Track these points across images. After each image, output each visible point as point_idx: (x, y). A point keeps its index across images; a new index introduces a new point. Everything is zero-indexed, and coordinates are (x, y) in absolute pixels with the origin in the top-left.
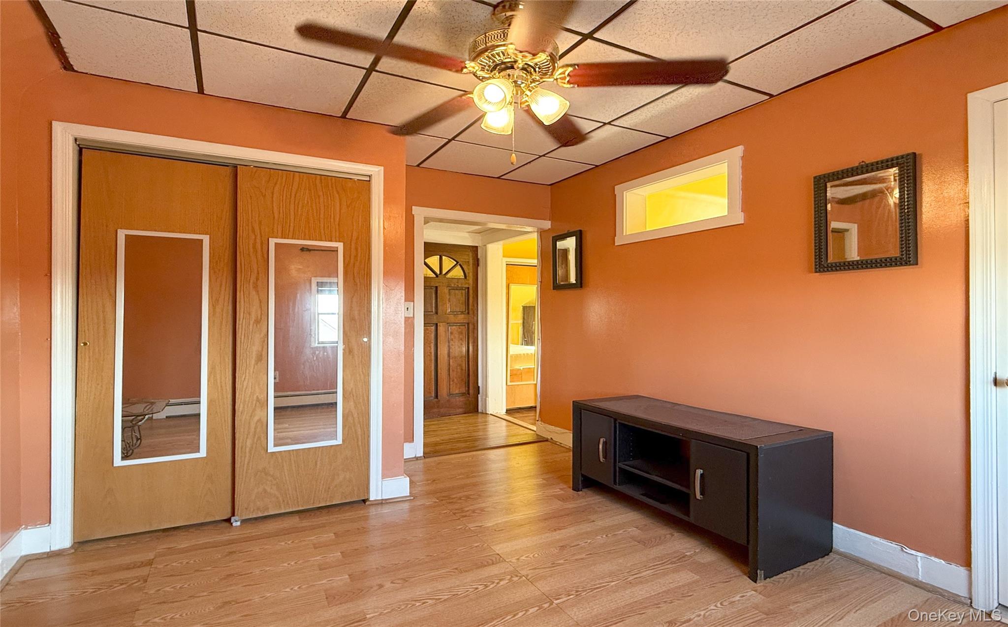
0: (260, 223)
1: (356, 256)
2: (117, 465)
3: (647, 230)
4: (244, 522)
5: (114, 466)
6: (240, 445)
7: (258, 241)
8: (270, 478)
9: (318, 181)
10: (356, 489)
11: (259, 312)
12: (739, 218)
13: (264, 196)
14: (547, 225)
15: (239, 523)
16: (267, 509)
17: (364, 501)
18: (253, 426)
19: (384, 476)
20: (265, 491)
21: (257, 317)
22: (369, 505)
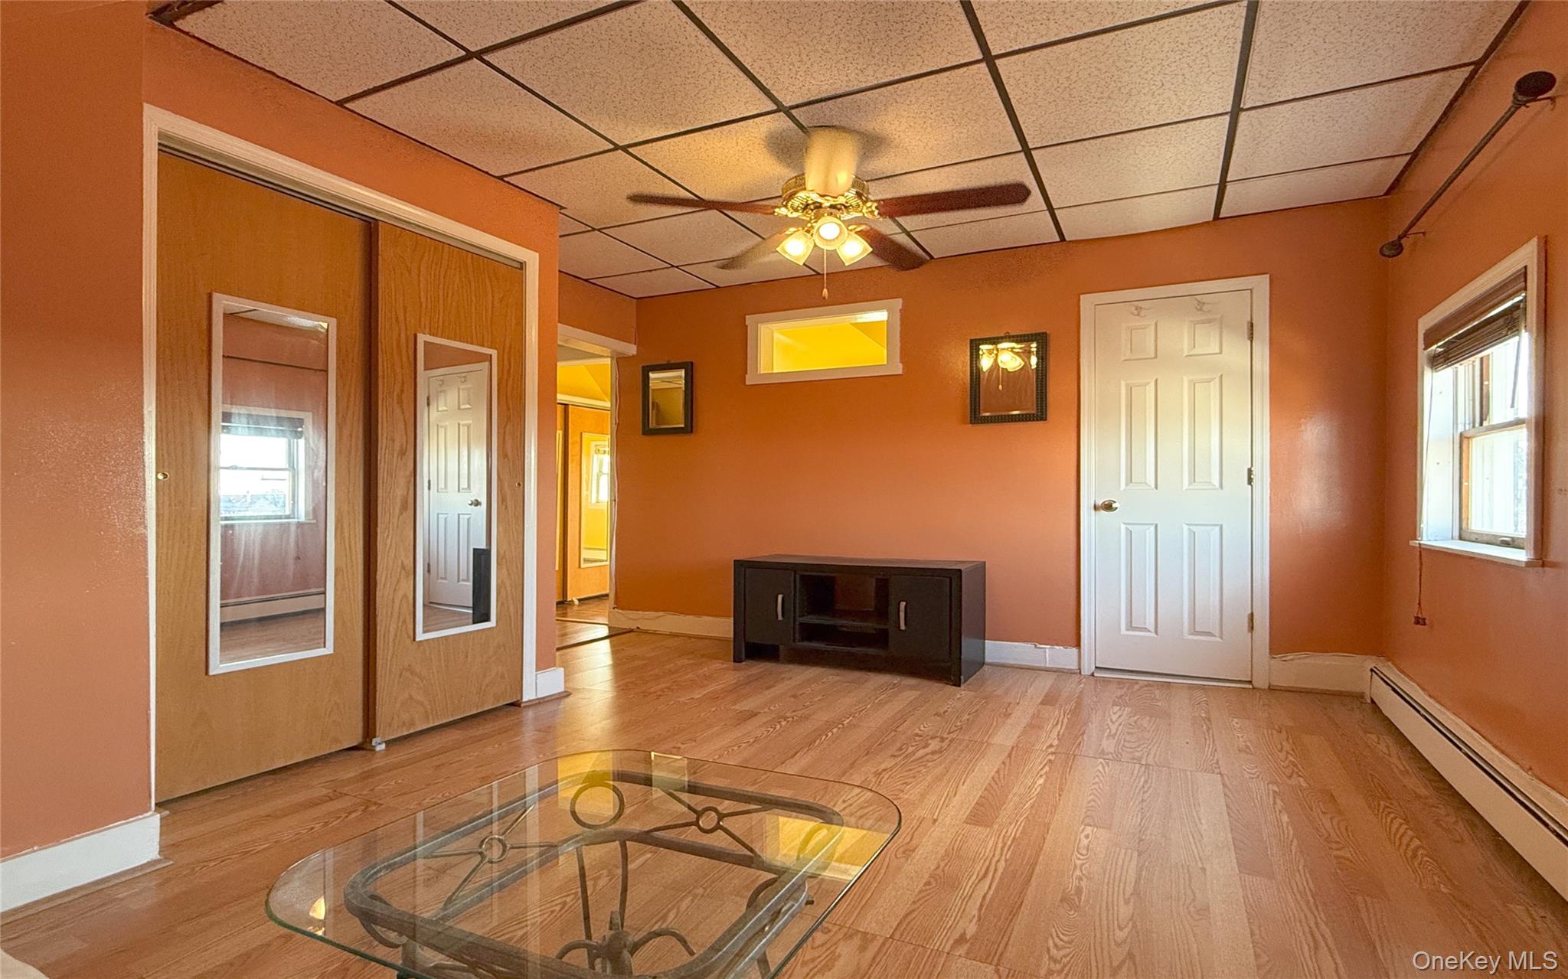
0: (405, 308)
1: (509, 371)
2: (214, 673)
3: (775, 371)
4: (388, 743)
5: (211, 673)
6: (382, 632)
7: (403, 336)
8: (417, 679)
9: (469, 261)
10: (509, 687)
11: (405, 438)
12: (899, 369)
13: (410, 272)
14: (632, 349)
15: (383, 746)
16: (412, 724)
17: (516, 704)
18: (397, 602)
19: (538, 668)
20: (411, 697)
21: (402, 444)
22: (525, 707)
